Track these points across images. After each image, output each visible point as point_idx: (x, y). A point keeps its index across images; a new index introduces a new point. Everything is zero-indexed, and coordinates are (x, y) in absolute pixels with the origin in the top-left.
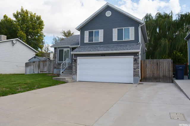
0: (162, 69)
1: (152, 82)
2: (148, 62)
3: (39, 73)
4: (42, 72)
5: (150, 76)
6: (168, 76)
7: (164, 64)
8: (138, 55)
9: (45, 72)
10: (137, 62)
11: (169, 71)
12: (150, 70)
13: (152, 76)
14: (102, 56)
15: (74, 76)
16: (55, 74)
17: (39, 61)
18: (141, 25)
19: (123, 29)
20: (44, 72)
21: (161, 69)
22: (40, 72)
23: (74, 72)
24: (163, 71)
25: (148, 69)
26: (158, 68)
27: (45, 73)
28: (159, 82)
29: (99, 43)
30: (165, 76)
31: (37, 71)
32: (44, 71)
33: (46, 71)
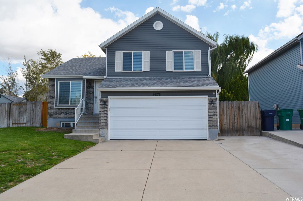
0: (246, 116)
1: (232, 135)
2: (225, 105)
3: (11, 126)
4: (18, 124)
5: (228, 126)
6: (255, 126)
7: (249, 109)
8: (215, 94)
9: (23, 124)
10: (215, 105)
11: (256, 118)
12: (228, 117)
13: (231, 127)
14: (156, 95)
15: (102, 130)
16: (51, 128)
17: (10, 104)
18: (211, 48)
19: (183, 52)
20: (21, 124)
21: (244, 116)
22: (13, 124)
23: (102, 124)
24: (247, 119)
25: (225, 117)
26: (239, 114)
27: (23, 127)
28: (243, 135)
29: (143, 74)
30: (250, 127)
31: (6, 124)
32: (22, 122)
33: (25, 121)
